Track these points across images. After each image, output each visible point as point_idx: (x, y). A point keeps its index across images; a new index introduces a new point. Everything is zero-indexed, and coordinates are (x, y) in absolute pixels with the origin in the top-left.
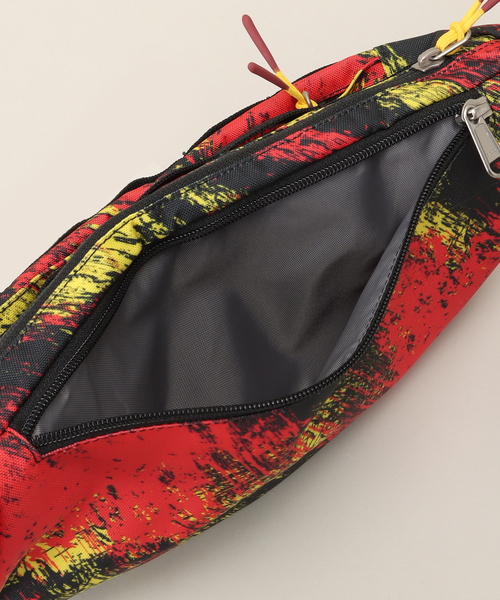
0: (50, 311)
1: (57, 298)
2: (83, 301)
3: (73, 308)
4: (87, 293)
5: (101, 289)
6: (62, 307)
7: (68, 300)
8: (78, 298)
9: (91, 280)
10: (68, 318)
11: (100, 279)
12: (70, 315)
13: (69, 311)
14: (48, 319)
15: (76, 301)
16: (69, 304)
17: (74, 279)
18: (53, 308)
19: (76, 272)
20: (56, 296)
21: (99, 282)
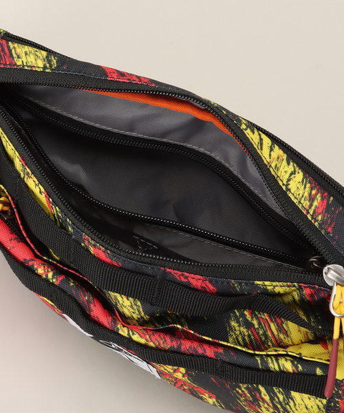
0: (313, 208)
1: (302, 201)
2: (308, 185)
3: (314, 192)
4: (303, 181)
5: (300, 171)
6: (312, 199)
7: (306, 194)
8: (305, 187)
9: (293, 176)
10: (322, 196)
11: (293, 169)
12: (319, 195)
13: (316, 195)
14: (320, 210)
15: (307, 189)
16: (310, 194)
17: (289, 187)
18: (311, 206)
19: (284, 184)
20: (300, 202)
21: (295, 171)
